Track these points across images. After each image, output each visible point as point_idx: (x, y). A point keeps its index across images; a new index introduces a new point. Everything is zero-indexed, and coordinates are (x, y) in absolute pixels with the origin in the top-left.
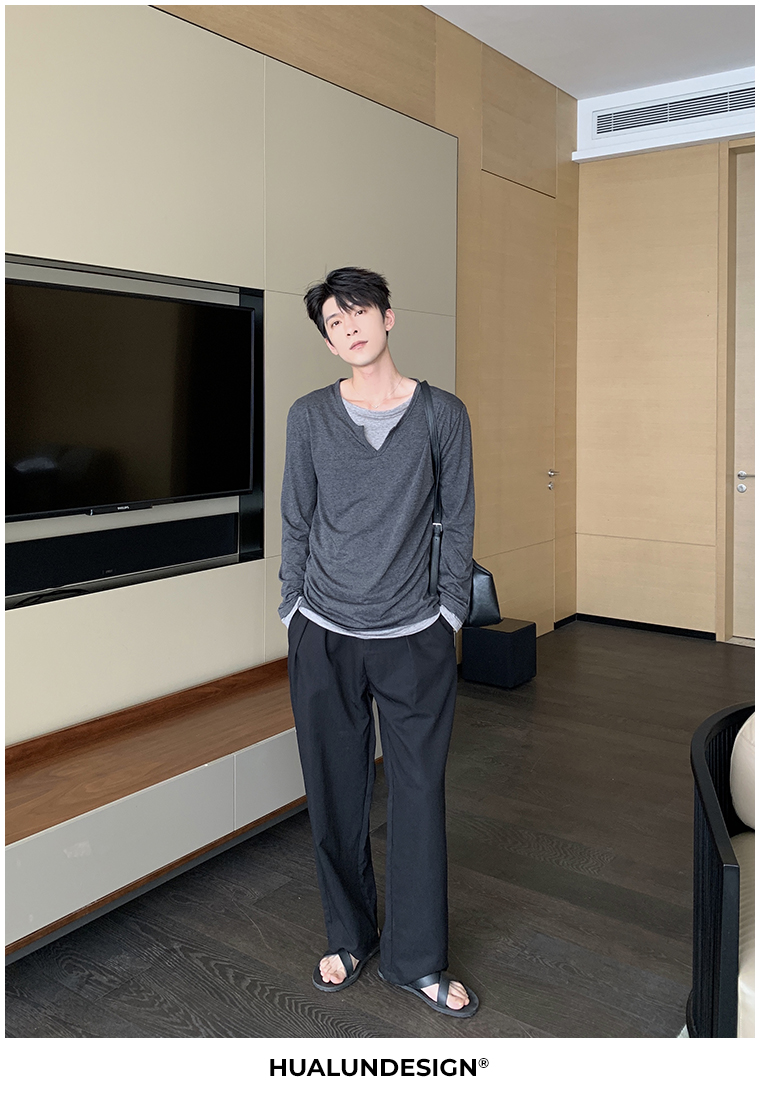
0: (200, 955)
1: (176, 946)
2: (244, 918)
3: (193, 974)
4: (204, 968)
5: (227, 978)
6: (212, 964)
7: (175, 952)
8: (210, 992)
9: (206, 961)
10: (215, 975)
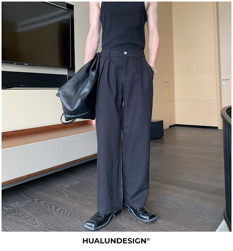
0: (44, 202)
1: (36, 200)
2: (62, 192)
3: (40, 208)
4: (44, 206)
5: (52, 209)
6: (47, 205)
7: (35, 201)
8: (45, 213)
9: (45, 204)
10: (48, 208)
